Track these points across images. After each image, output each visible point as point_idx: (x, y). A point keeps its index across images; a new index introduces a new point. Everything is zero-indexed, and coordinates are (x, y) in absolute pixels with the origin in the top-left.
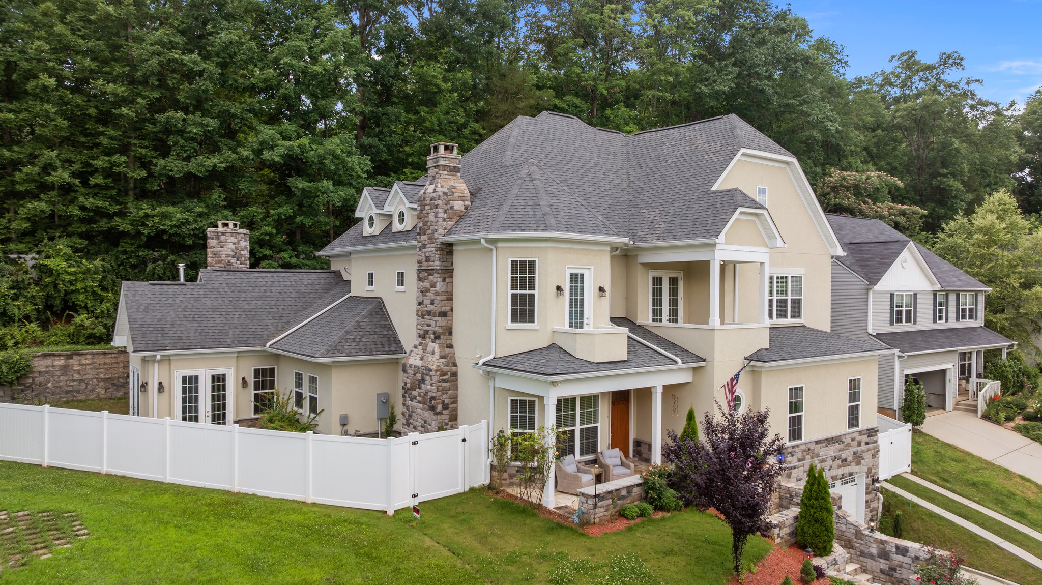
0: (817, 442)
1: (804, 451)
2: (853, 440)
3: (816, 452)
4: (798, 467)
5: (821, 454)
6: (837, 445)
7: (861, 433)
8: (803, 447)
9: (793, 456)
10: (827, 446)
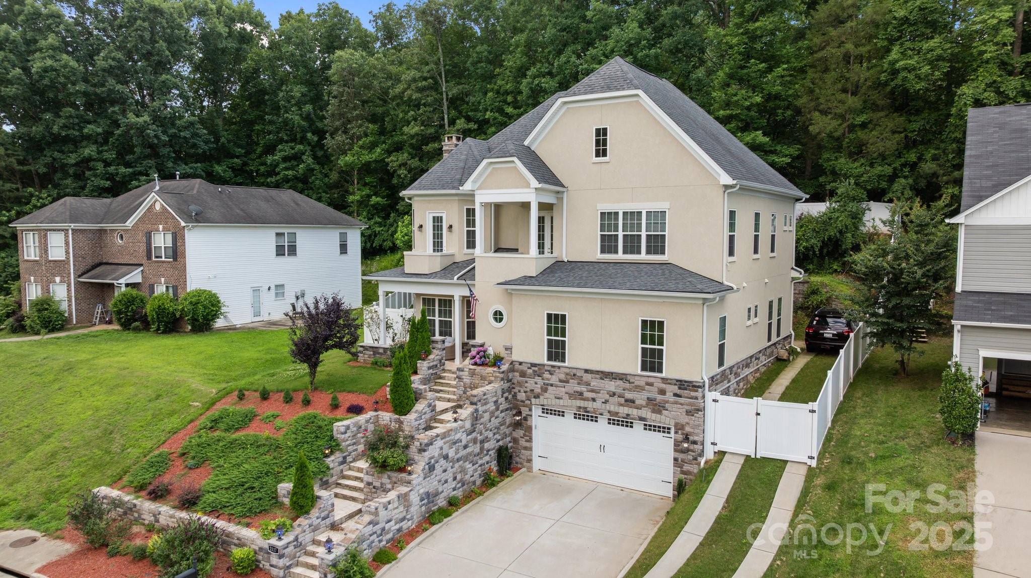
0: (586, 371)
1: (567, 374)
2: (651, 384)
3: (584, 379)
4: (556, 386)
5: (592, 384)
6: (619, 382)
7: (665, 380)
8: (567, 371)
9: (551, 374)
10: (602, 379)
